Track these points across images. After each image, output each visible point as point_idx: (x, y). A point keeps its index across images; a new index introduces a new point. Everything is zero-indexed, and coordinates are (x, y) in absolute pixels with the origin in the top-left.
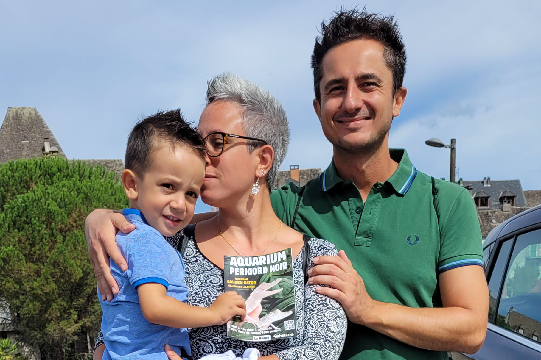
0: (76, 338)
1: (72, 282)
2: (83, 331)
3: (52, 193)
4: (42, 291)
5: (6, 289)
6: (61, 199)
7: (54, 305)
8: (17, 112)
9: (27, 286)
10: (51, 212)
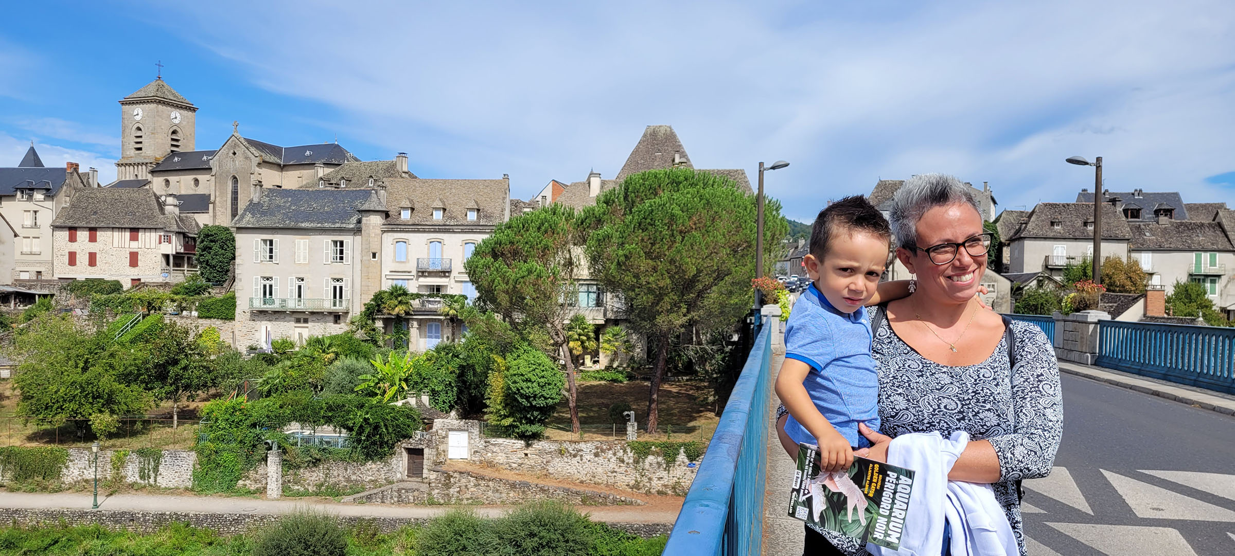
0: (683, 330)
1: (685, 279)
2: (691, 323)
3: (677, 199)
4: (657, 285)
5: (624, 282)
6: (684, 204)
7: (666, 299)
8: (654, 129)
9: (643, 281)
10: (674, 216)
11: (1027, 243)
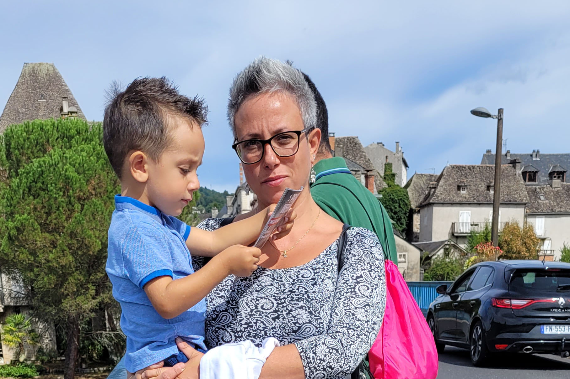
0: (93, 315)
1: (90, 255)
2: (101, 308)
3: (70, 158)
4: (58, 263)
5: (19, 261)
6: (79, 164)
7: (71, 279)
8: (33, 68)
9: (42, 258)
10: (68, 178)
11: (436, 210)
